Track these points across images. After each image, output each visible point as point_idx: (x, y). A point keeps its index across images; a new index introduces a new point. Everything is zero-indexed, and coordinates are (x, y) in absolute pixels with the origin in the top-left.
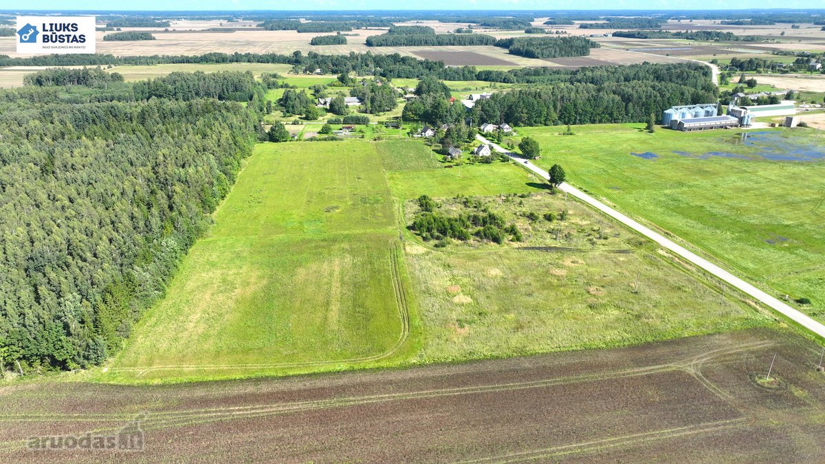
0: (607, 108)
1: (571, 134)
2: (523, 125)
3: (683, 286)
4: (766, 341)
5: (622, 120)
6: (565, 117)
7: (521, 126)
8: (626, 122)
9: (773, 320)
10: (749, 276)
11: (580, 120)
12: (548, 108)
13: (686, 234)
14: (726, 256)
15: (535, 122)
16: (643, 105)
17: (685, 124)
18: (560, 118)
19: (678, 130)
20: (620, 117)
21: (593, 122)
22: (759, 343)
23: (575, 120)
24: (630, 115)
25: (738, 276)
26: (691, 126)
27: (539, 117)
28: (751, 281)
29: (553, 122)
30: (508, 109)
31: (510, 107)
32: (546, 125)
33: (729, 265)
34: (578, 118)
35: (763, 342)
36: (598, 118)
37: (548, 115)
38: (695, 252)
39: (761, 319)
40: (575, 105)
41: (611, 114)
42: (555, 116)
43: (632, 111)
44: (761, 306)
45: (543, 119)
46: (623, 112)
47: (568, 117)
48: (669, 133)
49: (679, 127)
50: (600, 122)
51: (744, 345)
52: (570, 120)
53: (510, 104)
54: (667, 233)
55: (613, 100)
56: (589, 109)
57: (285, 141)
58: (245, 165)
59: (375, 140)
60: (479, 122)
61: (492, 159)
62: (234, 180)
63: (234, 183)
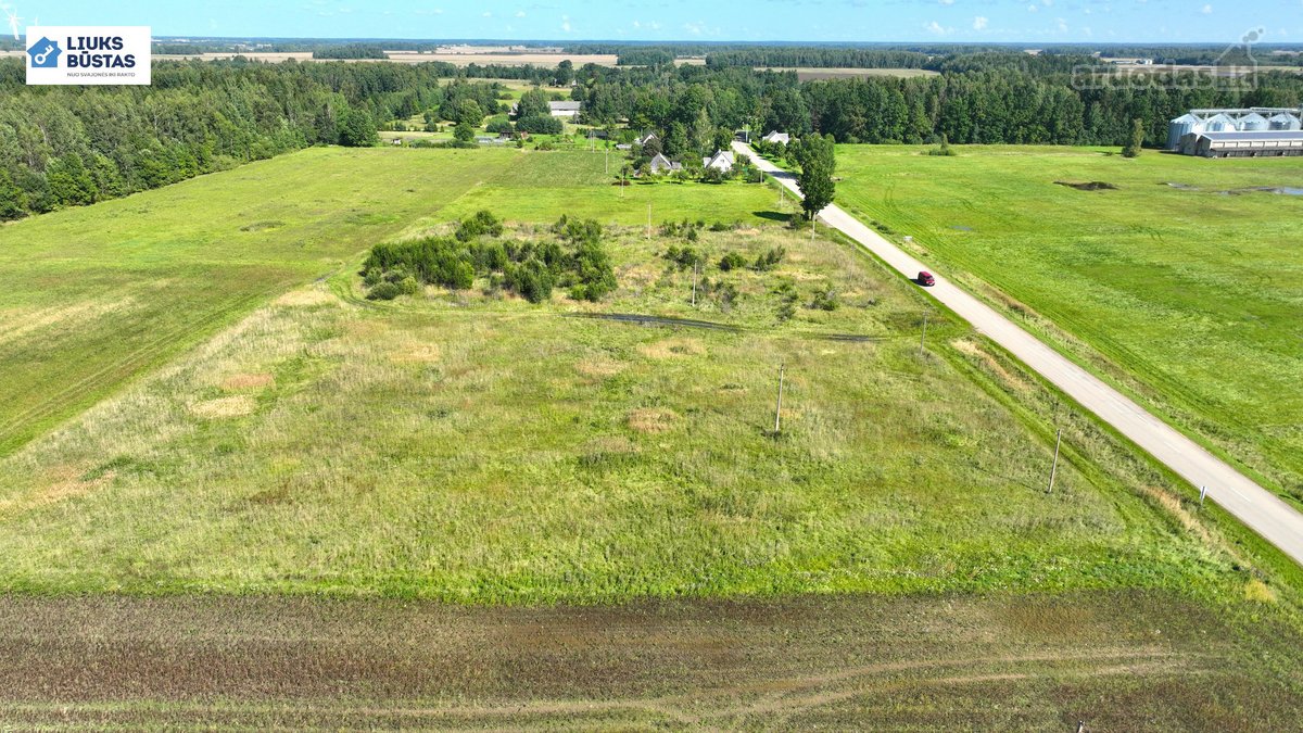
0: (1042, 111)
1: (947, 154)
2: (855, 139)
3: (954, 432)
4: (1153, 650)
5: (1076, 138)
6: (948, 128)
7: (852, 143)
8: (1085, 144)
9: (1225, 567)
10: (1209, 421)
11: (981, 134)
12: (913, 107)
13: (1074, 313)
14: (1164, 368)
15: (882, 134)
16: (1127, 109)
17: (1213, 141)
18: (938, 129)
19: (1196, 155)
20: (1073, 132)
21: (1012, 140)
22: (1116, 653)
23: (971, 134)
24: (1095, 129)
25: (1171, 420)
26: (1227, 145)
27: (892, 123)
28: (1208, 438)
29: (923, 136)
30: (829, 109)
31: (833, 104)
32: (906, 142)
33: (1157, 392)
34: (977, 129)
35: (1136, 652)
36: (1021, 131)
37: (911, 121)
38: (1069, 354)
39: (1175, 559)
40: (971, 103)
41: (1051, 125)
42: (926, 123)
43: (1098, 121)
44: (1202, 515)
45: (898, 129)
46: (1080, 122)
47: (956, 128)
48: (1176, 160)
49: (1200, 148)
50: (1027, 140)
51: (1044, 656)
52: (958, 132)
53: (833, 97)
54: (1015, 308)
55: (1057, 97)
56: (1000, 110)
57: (369, 146)
58: (227, 167)
59: (537, 148)
60: (766, 132)
61: (726, 177)
62: (152, 181)
63: (156, 186)
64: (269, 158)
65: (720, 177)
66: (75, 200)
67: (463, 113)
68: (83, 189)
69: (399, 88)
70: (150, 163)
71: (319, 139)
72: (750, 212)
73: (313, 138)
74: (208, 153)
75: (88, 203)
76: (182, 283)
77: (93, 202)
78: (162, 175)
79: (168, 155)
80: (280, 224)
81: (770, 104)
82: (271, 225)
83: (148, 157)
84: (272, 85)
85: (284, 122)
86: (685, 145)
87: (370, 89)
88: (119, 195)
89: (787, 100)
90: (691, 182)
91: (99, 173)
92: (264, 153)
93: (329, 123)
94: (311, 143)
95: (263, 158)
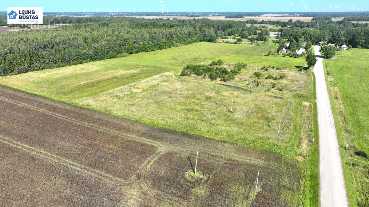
9: (299, 154)
22: (250, 158)
33: (346, 121)
35: (254, 159)
44: (310, 145)
51: (235, 155)
54: (336, 97)
57: (214, 42)
58: (178, 46)
59: (255, 45)
60: (328, 43)
61: (298, 56)
62: (161, 48)
63: (161, 49)
64: (190, 44)
65: (296, 56)
66: (144, 51)
67: (243, 35)
68: (146, 49)
69: (233, 27)
70: (161, 44)
71: (203, 40)
72: (294, 66)
73: (202, 40)
74: (174, 42)
75: (146, 52)
76: (149, 69)
77: (147, 51)
78: (163, 47)
79: (166, 43)
80: (177, 59)
81: (331, 35)
82: (175, 59)
83: (161, 43)
84: (194, 27)
85: (195, 36)
86: (295, 46)
87: (226, 27)
88: (153, 51)
89: (337, 34)
90: (288, 56)
91: (150, 46)
92: (188, 43)
93: (206, 36)
94: (201, 41)
95: (188, 44)
